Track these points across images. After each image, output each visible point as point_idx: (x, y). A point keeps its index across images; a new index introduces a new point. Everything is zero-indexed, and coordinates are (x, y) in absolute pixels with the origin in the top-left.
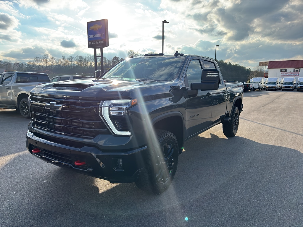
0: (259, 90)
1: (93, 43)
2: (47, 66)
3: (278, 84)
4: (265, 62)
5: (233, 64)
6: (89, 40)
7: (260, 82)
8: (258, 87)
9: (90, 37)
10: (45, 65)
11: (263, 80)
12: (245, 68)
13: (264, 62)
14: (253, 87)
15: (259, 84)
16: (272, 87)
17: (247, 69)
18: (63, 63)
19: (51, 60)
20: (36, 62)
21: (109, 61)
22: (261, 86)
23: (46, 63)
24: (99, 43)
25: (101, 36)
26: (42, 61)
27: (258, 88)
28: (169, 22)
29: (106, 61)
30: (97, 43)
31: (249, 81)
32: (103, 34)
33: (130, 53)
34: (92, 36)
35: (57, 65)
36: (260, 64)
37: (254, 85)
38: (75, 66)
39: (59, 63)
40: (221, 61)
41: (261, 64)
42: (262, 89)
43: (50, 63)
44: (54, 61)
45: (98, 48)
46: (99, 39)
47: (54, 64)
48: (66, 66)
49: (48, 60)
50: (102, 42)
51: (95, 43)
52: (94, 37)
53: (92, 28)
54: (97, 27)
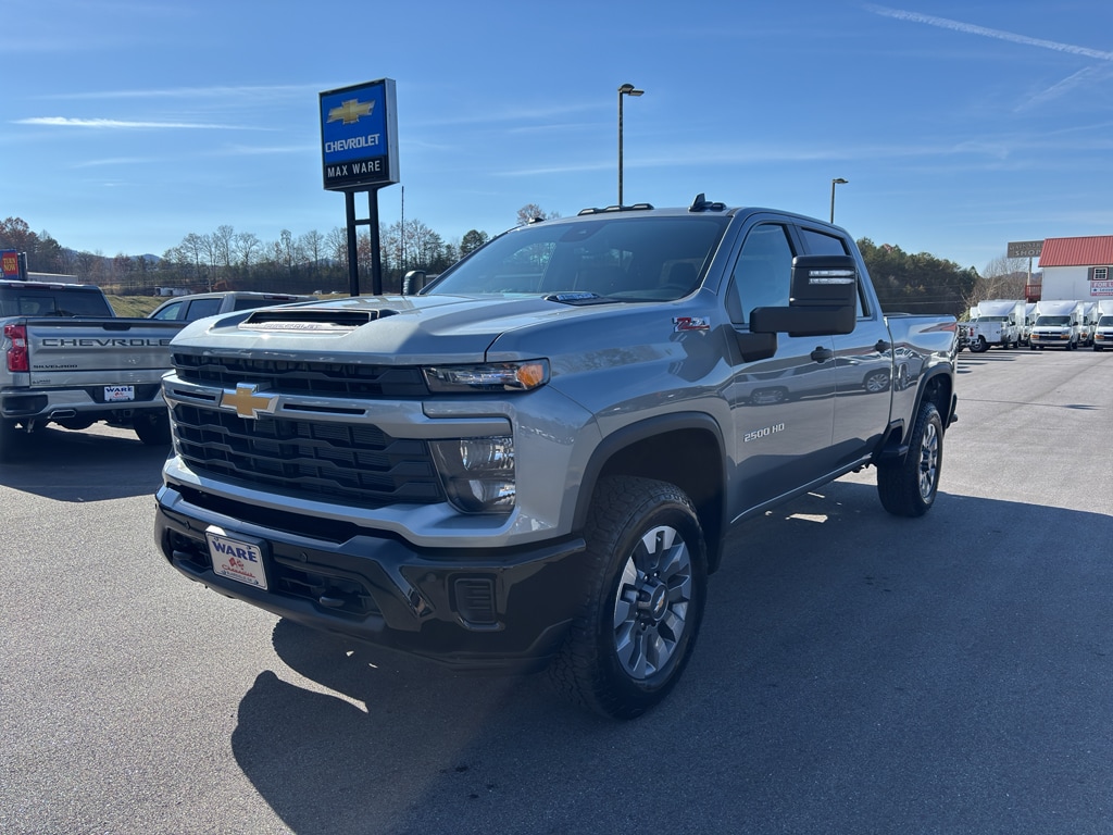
0: (1006, 348)
1: (342, 171)
2: (228, 267)
3: (1076, 324)
4: (1031, 243)
5: (909, 254)
6: (329, 161)
7: (1006, 319)
8: (1000, 335)
9: (329, 148)
10: (222, 264)
11: (1020, 310)
12: (955, 265)
13: (1025, 243)
14: (981, 337)
15: (1004, 323)
16: (1056, 336)
17: (965, 272)
18: (283, 257)
19: (241, 243)
20: (189, 254)
21: (448, 247)
22: (1010, 332)
23: (225, 256)
24: (364, 169)
25: (370, 144)
26: (213, 249)
27: (999, 340)
29: (439, 245)
30: (356, 169)
31: (966, 314)
32: (376, 136)
34: (337, 146)
35: (262, 265)
36: (1009, 251)
37: (982, 330)
38: (328, 265)
39: (273, 256)
41: (1016, 250)
42: (1015, 344)
43: (240, 256)
44: (254, 248)
45: (361, 189)
46: (362, 156)
47: (254, 261)
48: (297, 266)
49: (232, 245)
50: (374, 166)
51: (350, 170)
52: (346, 148)
53: (336, 114)
54: (354, 110)
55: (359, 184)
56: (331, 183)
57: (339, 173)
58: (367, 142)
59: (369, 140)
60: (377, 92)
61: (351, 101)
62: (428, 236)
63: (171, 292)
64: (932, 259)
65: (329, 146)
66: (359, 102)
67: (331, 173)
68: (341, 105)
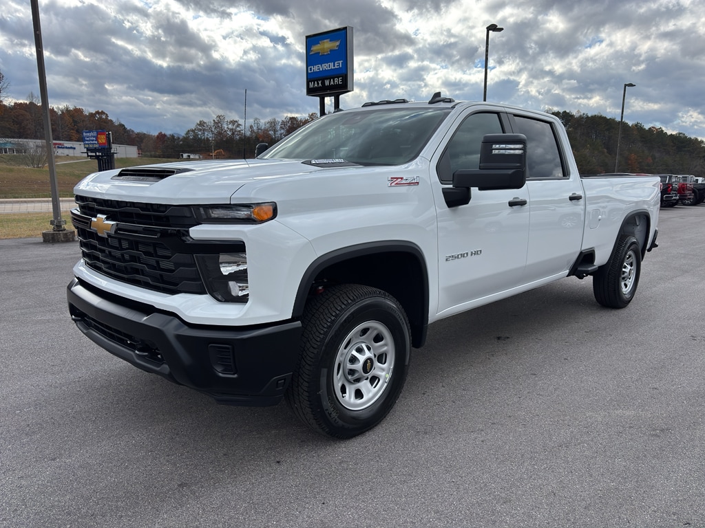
1: (318, 84)
2: (222, 140)
6: (310, 78)
9: (311, 70)
10: (219, 138)
19: (230, 126)
20: (200, 133)
23: (220, 134)
24: (332, 83)
25: (336, 67)
26: (214, 130)
28: (502, 29)
30: (327, 83)
32: (341, 62)
34: (315, 68)
39: (249, 134)
40: (636, 125)
43: (229, 134)
44: (238, 129)
45: (330, 95)
46: (331, 75)
49: (225, 127)
50: (338, 81)
51: (323, 83)
52: (321, 69)
53: (315, 48)
54: (327, 45)
55: (328, 92)
56: (311, 92)
57: (316, 85)
58: (334, 66)
59: (336, 64)
60: (341, 35)
61: (326, 41)
63: (189, 156)
64: (686, 137)
65: (311, 69)
66: (330, 41)
67: (311, 85)
68: (319, 43)
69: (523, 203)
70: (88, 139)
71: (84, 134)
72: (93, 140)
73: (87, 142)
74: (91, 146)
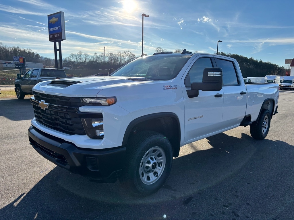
1: (52, 36)
2: (81, 62)
6: (50, 33)
12: (277, 65)
18: (95, 60)
19: (84, 56)
20: (71, 59)
23: (80, 59)
24: (57, 36)
25: (58, 29)
26: (77, 57)
30: (55, 36)
32: (59, 27)
33: (157, 50)
36: (285, 62)
38: (106, 62)
39: (92, 60)
43: (84, 60)
44: (88, 57)
46: (56, 32)
47: (88, 61)
48: (98, 62)
49: (82, 56)
50: (59, 35)
52: (53, 30)
53: (51, 21)
55: (56, 40)
56: (51, 40)
60: (59, 15)
61: (54, 18)
62: (132, 55)
64: (271, 64)
65: (50, 30)
67: (50, 37)
68: (52, 19)
69: (220, 96)
70: (15, 60)
71: (14, 58)
72: (17, 61)
73: (15, 61)
74: (17, 63)
